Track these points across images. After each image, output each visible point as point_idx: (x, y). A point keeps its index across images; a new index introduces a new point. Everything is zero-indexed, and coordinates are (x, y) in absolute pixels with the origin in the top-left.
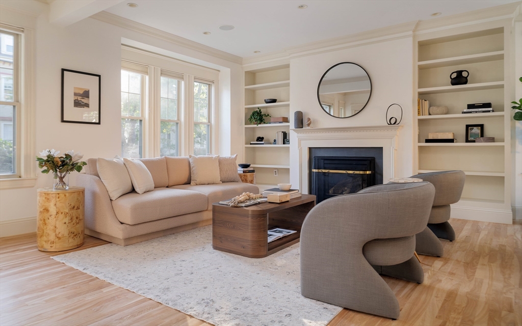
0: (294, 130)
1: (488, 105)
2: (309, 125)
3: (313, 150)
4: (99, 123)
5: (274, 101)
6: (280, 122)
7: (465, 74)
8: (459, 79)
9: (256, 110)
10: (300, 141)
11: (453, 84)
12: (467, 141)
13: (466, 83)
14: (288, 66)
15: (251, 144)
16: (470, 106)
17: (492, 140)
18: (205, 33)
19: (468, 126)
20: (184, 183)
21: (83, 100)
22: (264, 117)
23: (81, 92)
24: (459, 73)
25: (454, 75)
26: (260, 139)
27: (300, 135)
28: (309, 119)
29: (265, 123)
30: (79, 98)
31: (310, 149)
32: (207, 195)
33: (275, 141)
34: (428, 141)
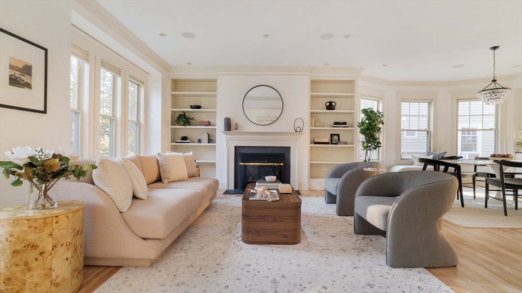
0: (223, 132)
1: (345, 123)
2: (236, 129)
3: (238, 148)
4: (45, 112)
5: (199, 107)
6: (206, 125)
7: (334, 104)
8: (330, 107)
9: (181, 113)
10: (228, 141)
11: (327, 109)
12: (332, 144)
13: (334, 109)
14: (215, 81)
15: (176, 142)
16: (336, 123)
17: (346, 143)
18: (162, 35)
19: (332, 135)
20: (153, 181)
21: (23, 78)
22: (189, 120)
23: (21, 66)
24: (331, 103)
25: (328, 104)
26: (184, 138)
27: (227, 136)
28: (237, 125)
29: (190, 125)
30: (18, 74)
31: (236, 147)
32: (199, 191)
33: (199, 140)
34: (315, 143)
